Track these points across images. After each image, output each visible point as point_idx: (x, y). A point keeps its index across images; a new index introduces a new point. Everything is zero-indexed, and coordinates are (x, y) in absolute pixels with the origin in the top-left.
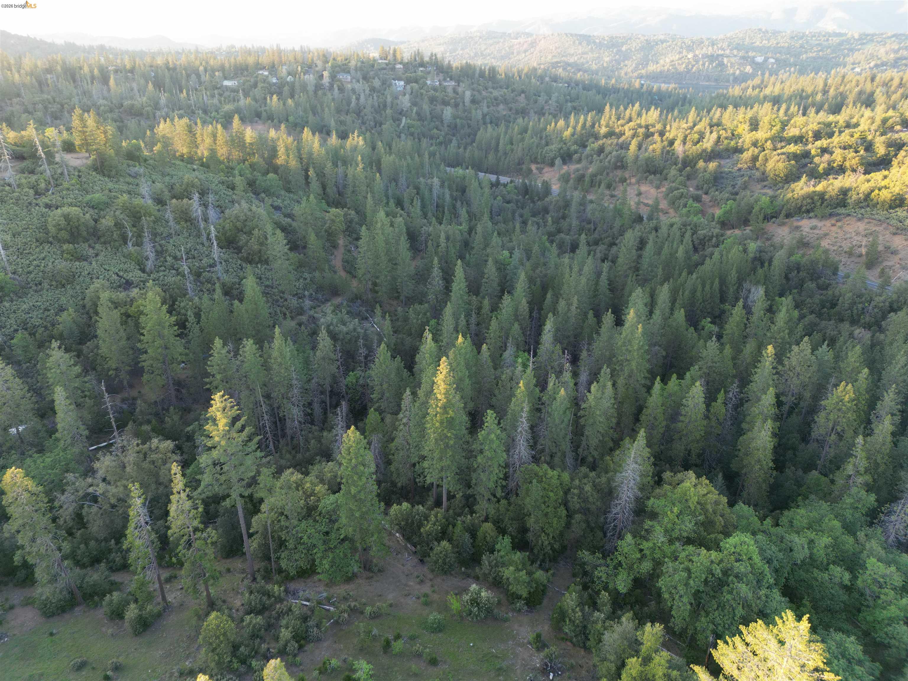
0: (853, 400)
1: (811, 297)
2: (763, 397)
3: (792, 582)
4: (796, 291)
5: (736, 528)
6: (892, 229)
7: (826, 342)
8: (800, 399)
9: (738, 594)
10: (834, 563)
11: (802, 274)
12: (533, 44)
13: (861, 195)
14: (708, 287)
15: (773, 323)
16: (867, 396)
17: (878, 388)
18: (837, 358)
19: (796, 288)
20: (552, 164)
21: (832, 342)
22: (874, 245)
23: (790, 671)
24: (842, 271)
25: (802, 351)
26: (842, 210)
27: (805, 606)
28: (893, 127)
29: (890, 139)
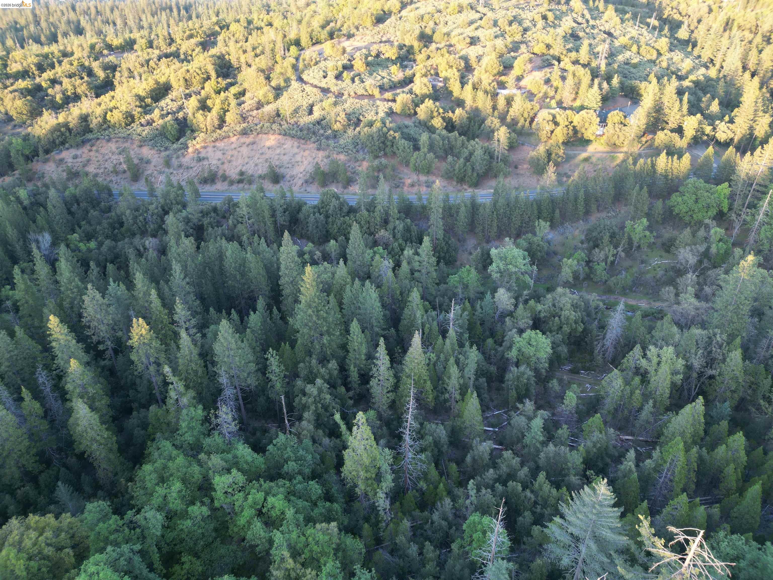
0: (150, 331)
1: (100, 223)
6: (137, 143)
11: (84, 205)
13: (99, 119)
19: (83, 220)
22: (129, 160)
24: (116, 190)
26: (90, 136)
28: (102, 52)
29: (103, 63)
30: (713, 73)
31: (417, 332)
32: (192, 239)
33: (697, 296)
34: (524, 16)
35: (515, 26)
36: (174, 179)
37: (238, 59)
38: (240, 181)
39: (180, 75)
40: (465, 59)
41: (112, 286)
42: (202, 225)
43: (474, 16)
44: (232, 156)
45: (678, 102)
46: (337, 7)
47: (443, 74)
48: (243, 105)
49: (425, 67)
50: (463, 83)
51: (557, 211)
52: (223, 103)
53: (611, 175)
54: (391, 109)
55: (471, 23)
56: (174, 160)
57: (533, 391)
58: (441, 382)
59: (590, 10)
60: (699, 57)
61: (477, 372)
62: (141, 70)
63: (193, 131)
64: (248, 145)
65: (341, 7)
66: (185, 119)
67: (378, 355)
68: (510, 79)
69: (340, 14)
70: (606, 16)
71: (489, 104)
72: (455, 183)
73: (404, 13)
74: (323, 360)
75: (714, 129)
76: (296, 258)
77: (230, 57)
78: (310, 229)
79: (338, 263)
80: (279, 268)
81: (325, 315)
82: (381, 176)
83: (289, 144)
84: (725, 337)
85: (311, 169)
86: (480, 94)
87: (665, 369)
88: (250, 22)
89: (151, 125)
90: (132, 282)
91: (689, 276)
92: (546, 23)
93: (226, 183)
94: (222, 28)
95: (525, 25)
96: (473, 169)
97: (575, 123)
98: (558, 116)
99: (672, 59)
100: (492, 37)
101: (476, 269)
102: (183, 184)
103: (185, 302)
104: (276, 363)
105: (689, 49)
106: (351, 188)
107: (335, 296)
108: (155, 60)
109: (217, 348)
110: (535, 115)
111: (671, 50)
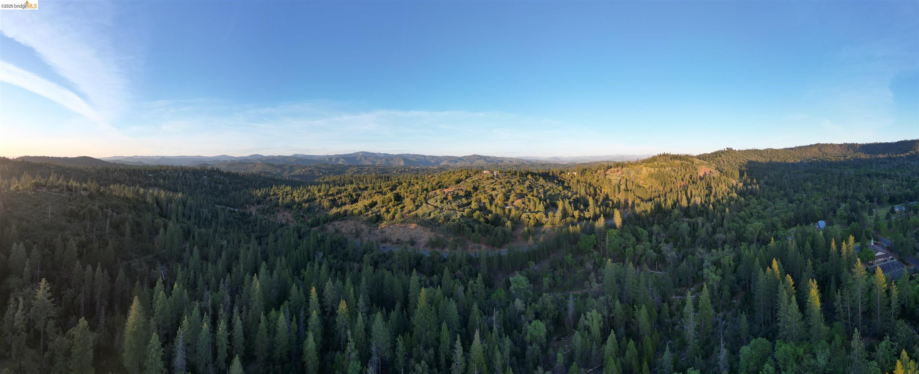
1: (340, 253)
6: (361, 222)
11: (337, 244)
12: (255, 166)
13: (351, 212)
14: (302, 255)
20: (254, 205)
22: (357, 229)
24: (349, 241)
26: (346, 218)
28: (357, 190)
29: (356, 193)
30: (578, 196)
31: (477, 330)
32: (372, 267)
33: (597, 282)
34: (511, 181)
35: (508, 184)
36: (371, 239)
37: (404, 195)
38: (397, 243)
39: (381, 199)
40: (491, 195)
41: (338, 281)
42: (378, 261)
43: (493, 181)
44: (395, 232)
45: (570, 207)
47: (483, 201)
48: (403, 212)
49: (476, 198)
50: (491, 204)
51: (537, 256)
52: (395, 210)
53: (554, 237)
54: (462, 214)
55: (492, 183)
56: (372, 231)
57: (541, 360)
58: (491, 364)
59: (534, 179)
60: (573, 191)
61: (510, 353)
62: (368, 197)
63: (382, 220)
64: (403, 228)
65: (444, 178)
66: (380, 215)
67: (456, 346)
68: (509, 202)
69: (444, 180)
70: (540, 180)
71: (502, 212)
72: (491, 247)
73: (467, 180)
74: (426, 348)
75: (584, 214)
76: (418, 283)
77: (401, 194)
78: (425, 268)
79: (437, 287)
80: (409, 288)
81: (429, 317)
82: (458, 245)
83: (420, 228)
84: (611, 296)
85: (428, 240)
86: (498, 209)
87: (595, 322)
88: (410, 182)
89: (367, 216)
90: (345, 281)
91: (592, 274)
92: (520, 183)
93: (391, 243)
94: (399, 184)
95: (512, 184)
96: (498, 240)
97: (537, 218)
98: (530, 216)
99: (565, 193)
100: (500, 188)
101: (504, 289)
102: (374, 242)
103: (364, 298)
104: (402, 345)
105: (569, 189)
106: (445, 250)
107: (435, 306)
108: (374, 194)
109: (374, 328)
110: (521, 216)
111: (564, 190)
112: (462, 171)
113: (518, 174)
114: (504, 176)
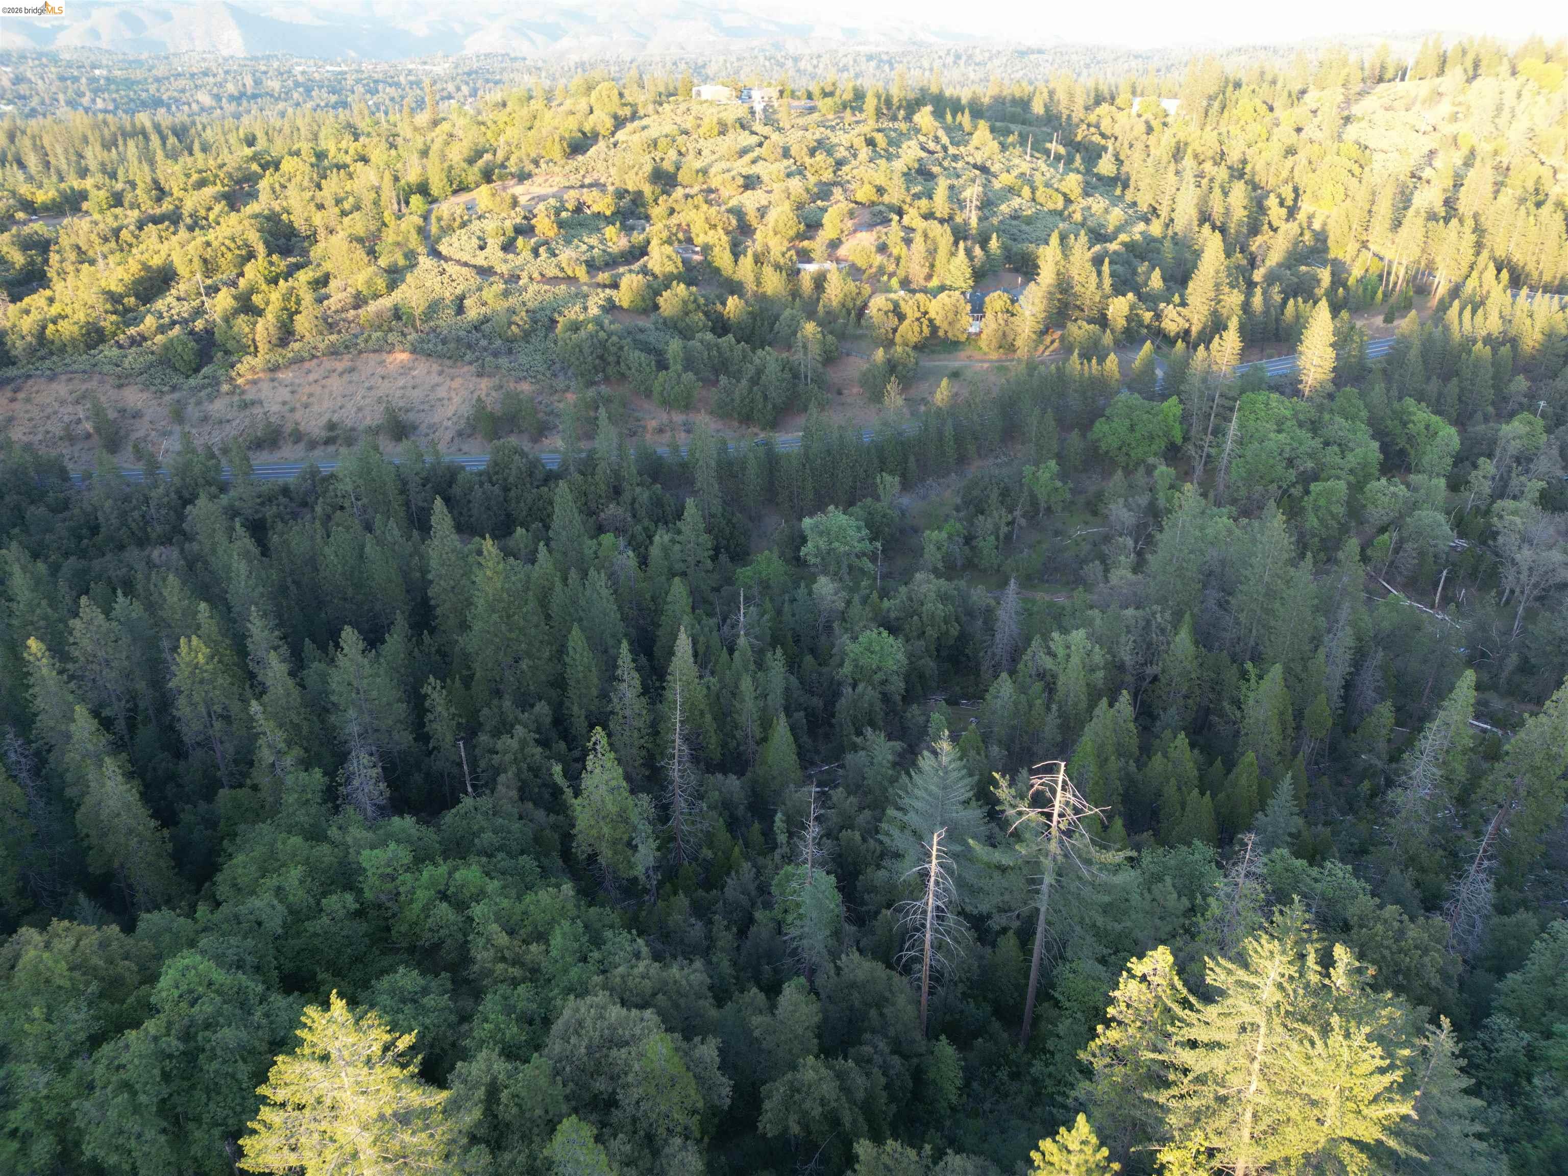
0: (212, 657)
1: (49, 531)
2: (73, 727)
3: (289, 966)
4: (16, 530)
5: (159, 957)
6: (112, 381)
7: (119, 592)
8: (134, 698)
9: (226, 1048)
10: (324, 894)
11: (10, 498)
13: (29, 338)
15: (11, 600)
16: (228, 641)
17: (235, 622)
18: (151, 607)
19: (14, 526)
21: (129, 587)
22: (98, 413)
23: (357, 1083)
24: (74, 470)
25: (90, 622)
26: (12, 372)
27: (323, 982)
28: (13, 216)
29: (19, 235)
30: (1156, 229)
33: (1134, 568)
34: (835, 140)
35: (820, 157)
36: (195, 442)
37: (308, 220)
38: (328, 441)
39: (192, 252)
40: (738, 213)
42: (263, 520)
43: (748, 140)
44: (311, 395)
45: (1094, 275)
46: (493, 127)
47: (700, 240)
48: (326, 303)
49: (668, 227)
50: (737, 251)
51: (912, 459)
52: (286, 298)
53: (994, 395)
54: (610, 300)
55: (743, 152)
56: (190, 408)
57: (879, 718)
59: (948, 130)
60: (1135, 204)
62: (106, 249)
63: (228, 353)
64: (341, 374)
65: (502, 126)
66: (209, 331)
68: (818, 245)
69: (502, 139)
70: (975, 140)
71: (785, 289)
72: (736, 424)
73: (620, 135)
74: (524, 702)
75: (1158, 316)
77: (292, 218)
78: (475, 512)
80: (426, 568)
81: (522, 623)
82: (602, 417)
83: (424, 365)
84: (1167, 615)
85: (466, 410)
86: (768, 270)
88: (321, 156)
89: (140, 345)
92: (874, 151)
93: (302, 446)
94: (264, 167)
95: (838, 155)
96: (766, 397)
97: (932, 315)
98: (902, 303)
99: (1090, 208)
100: (782, 175)
101: (780, 553)
102: (216, 450)
104: (442, 702)
105: (1118, 192)
106: (547, 440)
108: (132, 227)
110: (865, 306)
111: (1086, 194)
112: (590, 89)
113: (870, 103)
114: (801, 115)
